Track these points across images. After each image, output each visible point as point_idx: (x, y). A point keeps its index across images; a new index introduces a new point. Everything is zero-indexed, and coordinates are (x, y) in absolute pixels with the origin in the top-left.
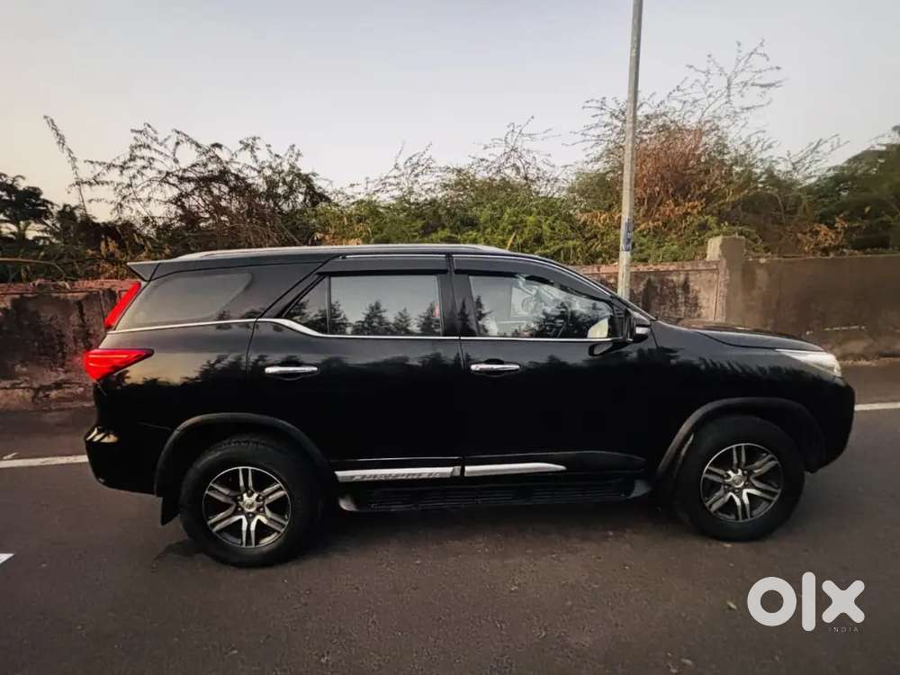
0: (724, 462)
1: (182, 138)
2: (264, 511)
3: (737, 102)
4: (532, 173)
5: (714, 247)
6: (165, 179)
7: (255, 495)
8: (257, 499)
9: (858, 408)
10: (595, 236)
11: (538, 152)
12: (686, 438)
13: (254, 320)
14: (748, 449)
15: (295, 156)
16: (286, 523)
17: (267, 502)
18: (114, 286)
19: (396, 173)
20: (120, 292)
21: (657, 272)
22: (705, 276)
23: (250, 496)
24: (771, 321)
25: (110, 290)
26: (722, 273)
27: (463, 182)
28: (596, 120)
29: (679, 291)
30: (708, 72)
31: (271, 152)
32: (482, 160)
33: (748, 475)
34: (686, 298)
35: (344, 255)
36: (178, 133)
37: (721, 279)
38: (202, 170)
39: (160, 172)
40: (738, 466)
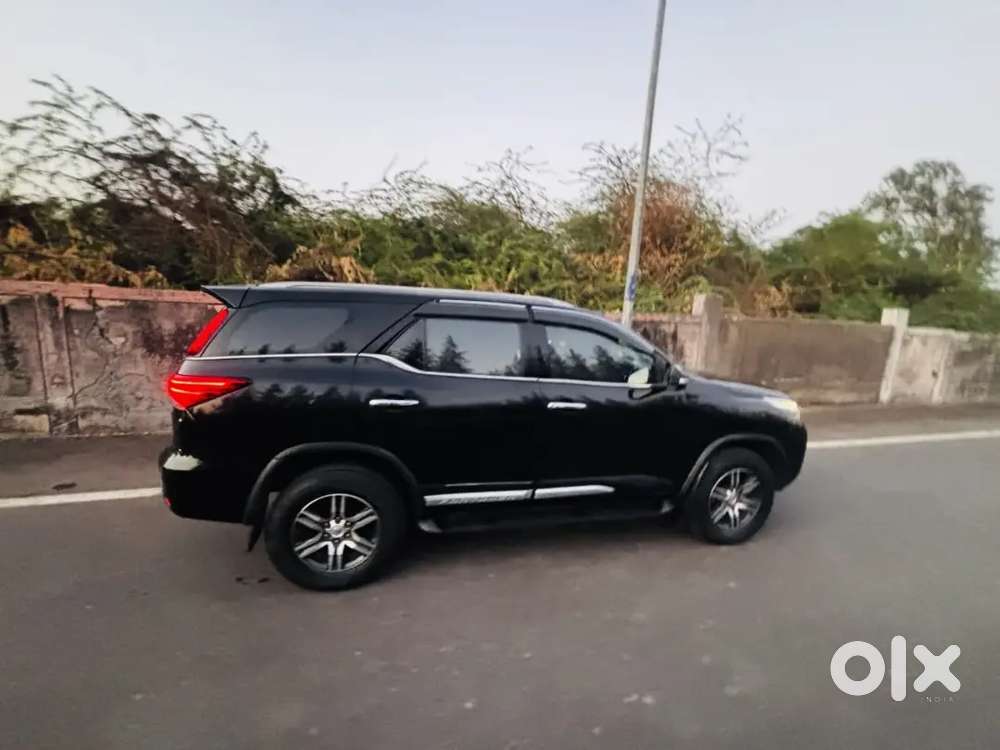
0: (726, 484)
1: (104, 101)
2: (350, 536)
3: (714, 167)
4: (526, 203)
5: (699, 302)
6: (81, 149)
7: (343, 522)
8: (346, 526)
9: (810, 445)
10: (587, 278)
11: (534, 184)
12: (701, 467)
13: (355, 354)
14: (742, 474)
15: (260, 148)
16: (374, 546)
17: (355, 527)
18: (55, 291)
19: (384, 186)
20: (64, 298)
21: (652, 322)
22: (690, 329)
23: (338, 522)
24: (737, 372)
25: (49, 295)
26: (704, 327)
27: (454, 203)
28: (595, 163)
29: (669, 340)
30: (694, 136)
31: (226, 137)
32: (476, 183)
33: (739, 493)
34: (674, 347)
35: (437, 299)
36: (97, 91)
37: (703, 332)
38: (137, 146)
39: (76, 142)
40: (734, 486)
